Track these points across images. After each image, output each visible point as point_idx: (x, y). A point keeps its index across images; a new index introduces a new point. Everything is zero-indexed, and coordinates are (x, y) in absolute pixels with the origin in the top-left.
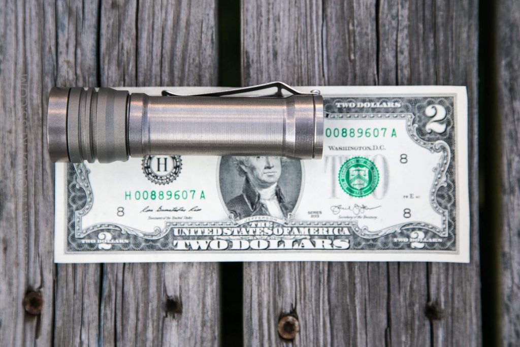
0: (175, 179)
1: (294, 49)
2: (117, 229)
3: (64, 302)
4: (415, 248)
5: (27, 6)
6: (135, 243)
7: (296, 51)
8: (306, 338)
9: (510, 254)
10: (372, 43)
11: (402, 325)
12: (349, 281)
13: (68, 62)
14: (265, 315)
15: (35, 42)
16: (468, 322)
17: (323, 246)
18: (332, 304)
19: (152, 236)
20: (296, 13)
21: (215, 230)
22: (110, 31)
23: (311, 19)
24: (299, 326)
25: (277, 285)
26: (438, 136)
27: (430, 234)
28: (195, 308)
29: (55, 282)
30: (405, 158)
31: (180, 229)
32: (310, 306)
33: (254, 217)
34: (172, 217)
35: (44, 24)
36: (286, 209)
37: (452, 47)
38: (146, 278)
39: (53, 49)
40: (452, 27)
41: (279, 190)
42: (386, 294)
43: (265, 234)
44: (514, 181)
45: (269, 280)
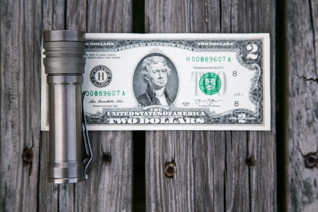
0: (108, 84)
1: (174, 16)
3: (45, 155)
4: (241, 123)
8: (180, 176)
9: (292, 129)
11: (233, 169)
12: (204, 144)
13: (48, 22)
14: (157, 163)
15: (30, 11)
16: (269, 167)
17: (190, 122)
18: (195, 157)
19: (95, 116)
21: (130, 113)
22: (72, 5)
24: (176, 169)
25: (164, 147)
26: (254, 61)
27: (249, 115)
28: (118, 159)
29: (40, 144)
30: (236, 73)
31: (111, 112)
32: (183, 158)
33: (152, 106)
34: (106, 106)
36: (170, 101)
37: (261, 15)
39: (40, 14)
40: (261, 4)
41: (166, 91)
42: (224, 151)
43: (158, 115)
44: (295, 90)
45: (160, 144)
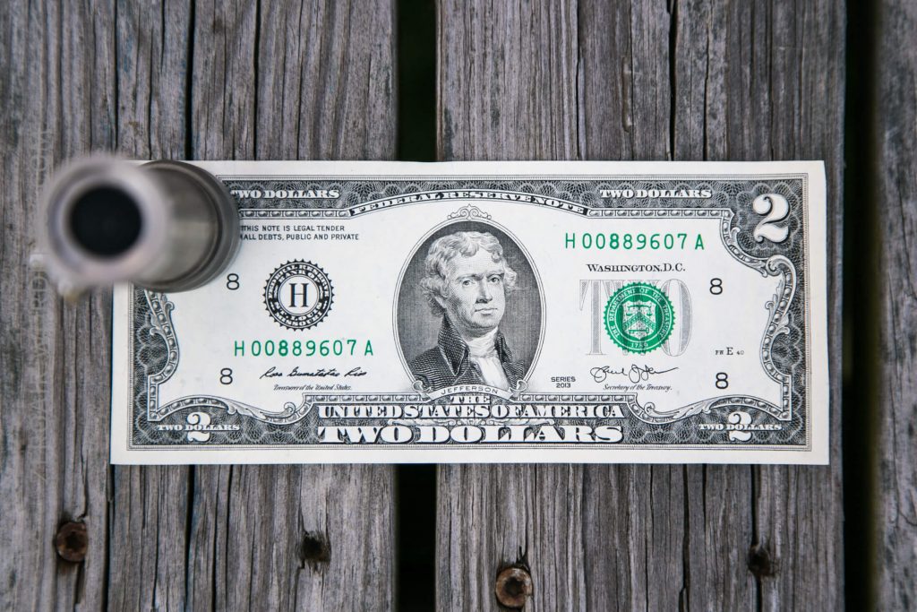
0: (322, 321)
1: (529, 107)
2: (220, 406)
3: (126, 541)
4: (736, 442)
5: (66, 25)
6: (252, 429)
7: (531, 110)
8: (544, 606)
9: (894, 463)
10: (663, 98)
11: (708, 585)
12: (619, 508)
13: (136, 125)
14: (473, 566)
15: (79, 90)
16: (821, 580)
17: (578, 437)
18: (589, 548)
19: (281, 418)
20: (533, 44)
21: (390, 409)
22: (210, 72)
23: (559, 56)
24: (532, 585)
25: (495, 515)
26: (775, 247)
27: (761, 417)
28: (352, 553)
29: (110, 507)
30: (719, 286)
31: (330, 407)
32: (552, 550)
33: (458, 387)
34: (315, 387)
35: (95, 59)
36: (514, 373)
37: (800, 107)
38: (268, 501)
39: (110, 101)
40: (800, 72)
41: (502, 339)
42: (681, 530)
43: (477, 416)
44: (903, 340)
